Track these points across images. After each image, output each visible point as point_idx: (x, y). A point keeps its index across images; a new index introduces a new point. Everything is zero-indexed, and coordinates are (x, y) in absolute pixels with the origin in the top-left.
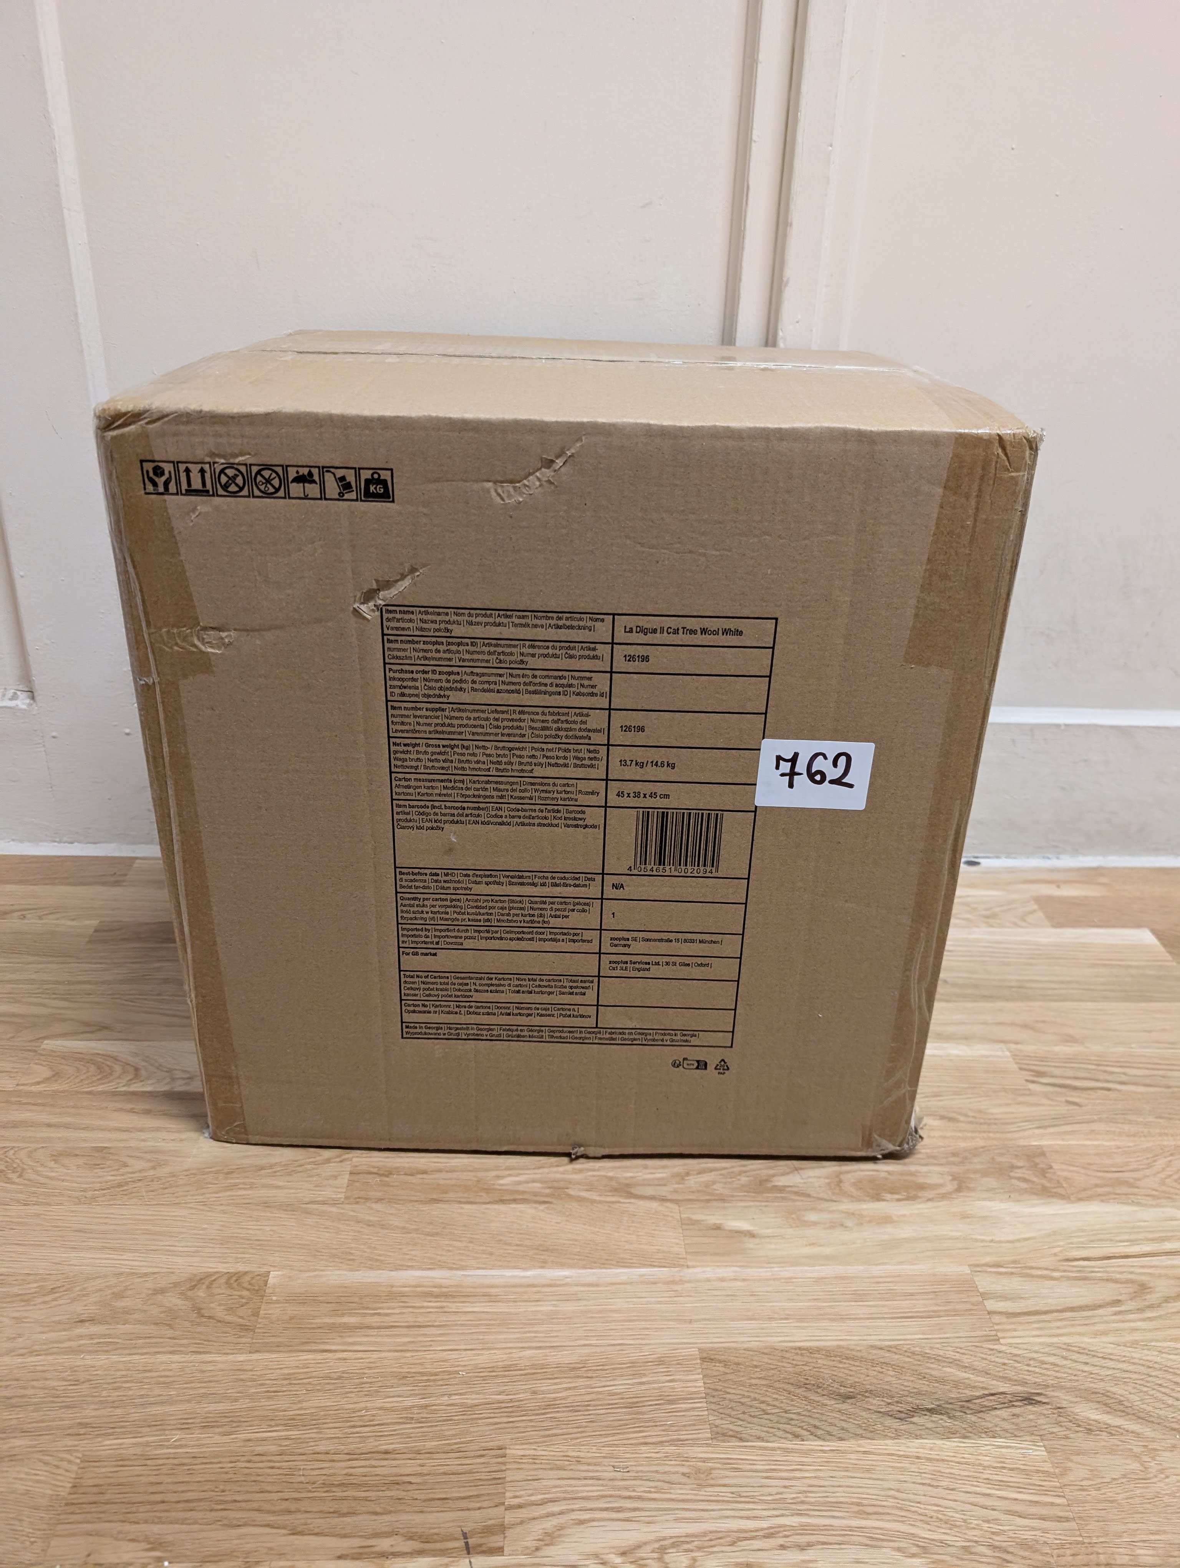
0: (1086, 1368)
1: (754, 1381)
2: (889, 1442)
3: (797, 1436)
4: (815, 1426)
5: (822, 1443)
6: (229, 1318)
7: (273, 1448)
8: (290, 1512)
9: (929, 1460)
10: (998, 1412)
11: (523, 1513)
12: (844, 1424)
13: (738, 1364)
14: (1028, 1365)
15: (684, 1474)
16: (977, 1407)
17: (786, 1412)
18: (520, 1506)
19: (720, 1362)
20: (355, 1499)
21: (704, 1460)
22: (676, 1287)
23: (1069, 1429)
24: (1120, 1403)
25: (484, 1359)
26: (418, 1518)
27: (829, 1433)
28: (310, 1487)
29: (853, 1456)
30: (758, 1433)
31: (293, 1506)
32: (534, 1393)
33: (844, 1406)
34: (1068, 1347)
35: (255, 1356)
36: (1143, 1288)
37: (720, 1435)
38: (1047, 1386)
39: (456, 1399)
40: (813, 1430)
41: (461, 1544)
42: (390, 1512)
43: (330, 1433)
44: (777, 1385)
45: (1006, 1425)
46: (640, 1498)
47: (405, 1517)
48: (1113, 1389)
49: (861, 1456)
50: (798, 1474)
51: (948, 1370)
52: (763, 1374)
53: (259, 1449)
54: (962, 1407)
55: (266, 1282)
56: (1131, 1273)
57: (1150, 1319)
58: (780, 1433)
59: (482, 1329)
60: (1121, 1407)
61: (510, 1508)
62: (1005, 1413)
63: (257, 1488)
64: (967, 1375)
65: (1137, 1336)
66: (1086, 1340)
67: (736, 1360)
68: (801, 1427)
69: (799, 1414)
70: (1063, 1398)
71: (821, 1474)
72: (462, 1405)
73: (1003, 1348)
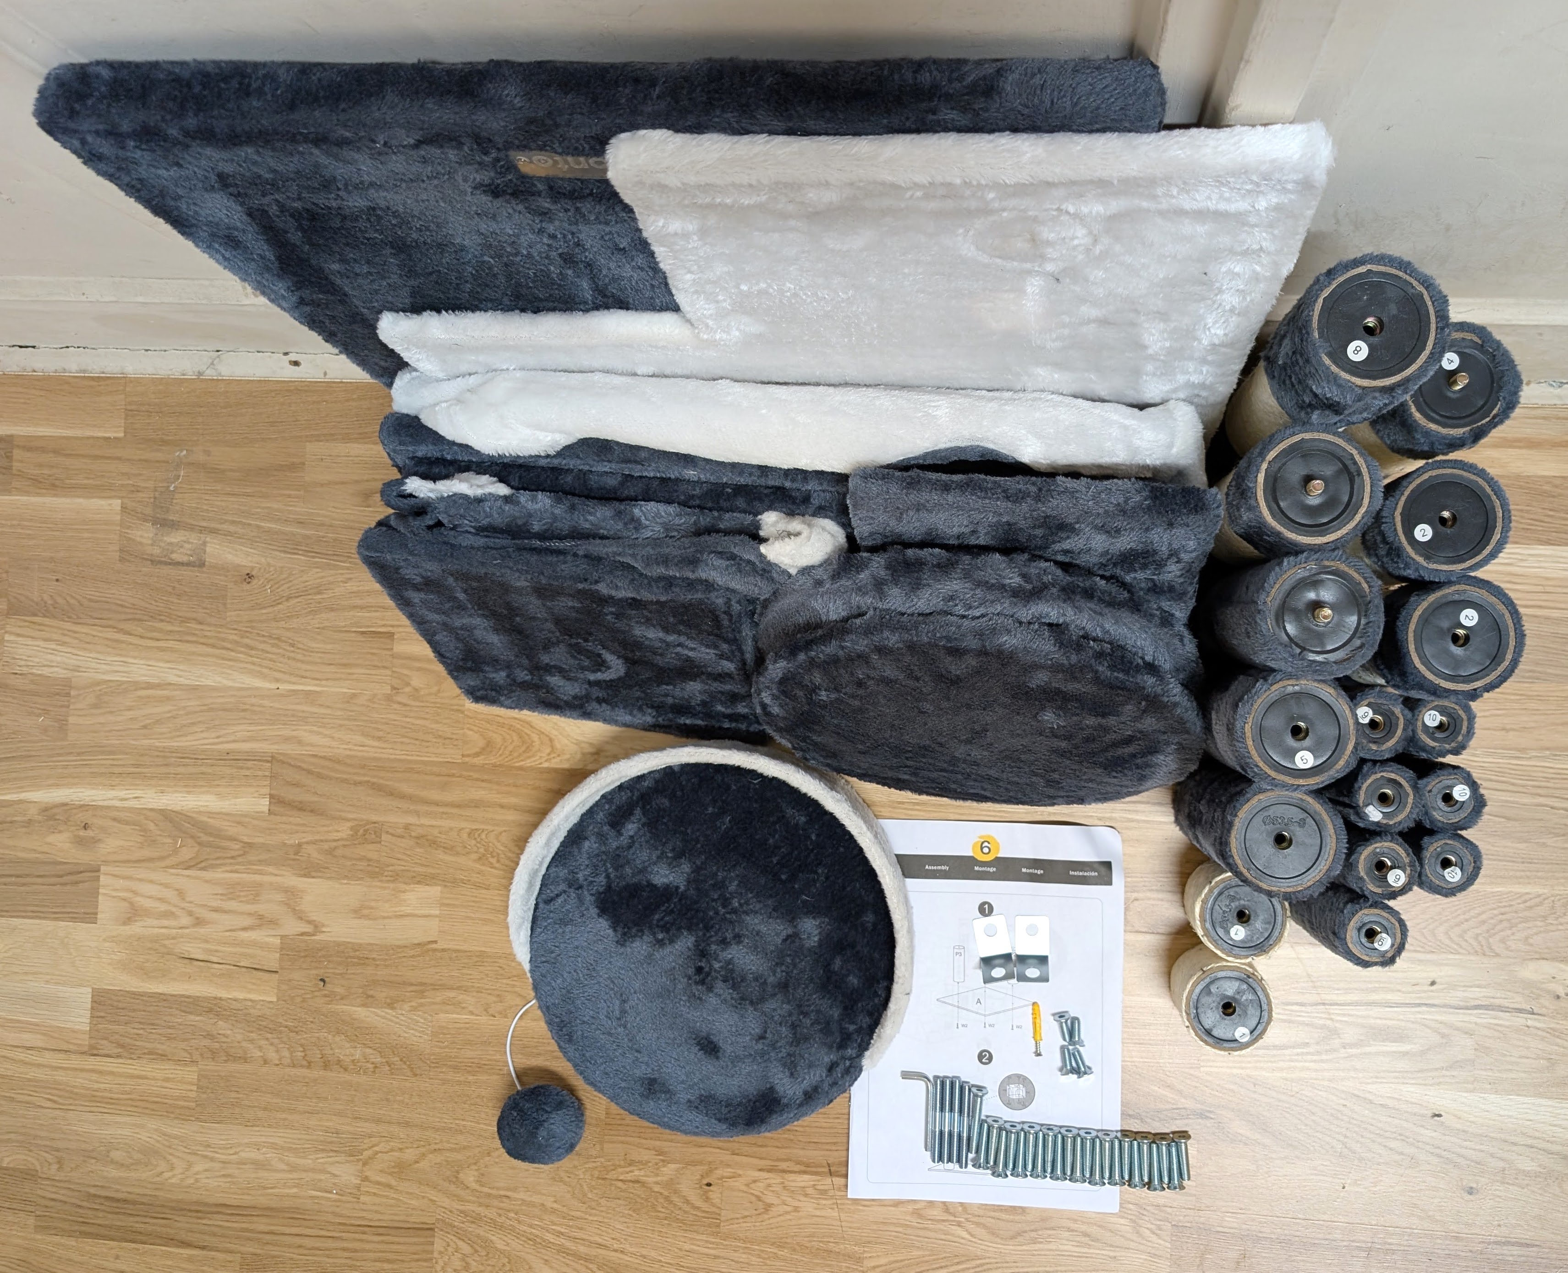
41: (826, 1170)
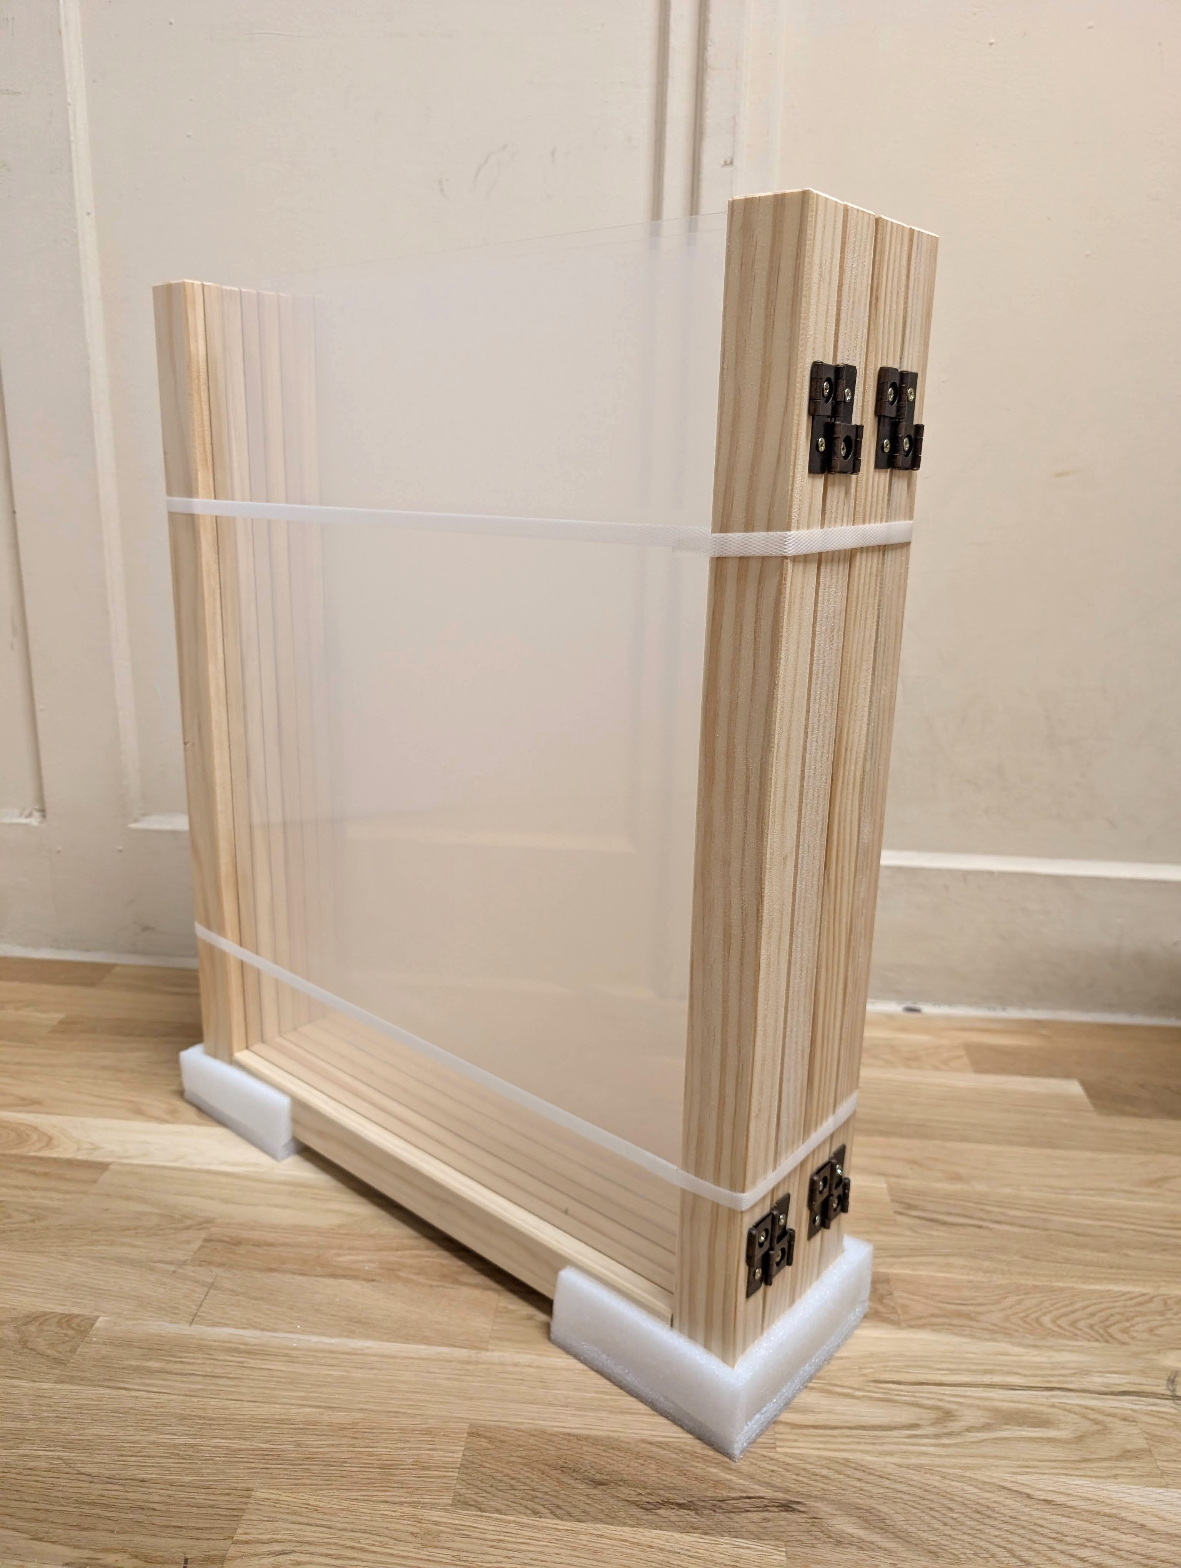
0: (858, 1484)
1: (512, 1459)
2: (626, 1529)
3: (536, 1513)
4: (558, 1507)
5: (559, 1522)
6: (49, 1352)
7: (44, 1465)
8: (37, 1521)
9: (662, 1550)
10: (749, 1515)
11: (245, 1549)
12: (587, 1508)
13: (503, 1442)
14: (797, 1475)
15: (412, 1533)
16: (729, 1508)
17: (534, 1490)
18: (247, 1542)
19: (486, 1437)
20: (100, 1517)
21: (436, 1523)
22: (470, 1367)
23: (818, 1539)
24: (883, 1520)
25: (264, 1411)
26: (149, 1541)
27: (569, 1514)
28: (63, 1502)
29: (584, 1537)
30: (499, 1506)
31: (41, 1516)
32: (299, 1445)
33: (595, 1491)
34: (846, 1462)
35: (59, 1386)
36: (948, 1415)
37: (460, 1503)
38: (810, 1496)
39: (224, 1443)
40: (554, 1509)
42: (126, 1532)
43: (99, 1459)
44: (535, 1465)
45: (752, 1528)
46: (362, 1550)
47: (138, 1538)
48: (880, 1507)
49: (594, 1538)
50: (523, 1547)
51: (713, 1470)
52: (524, 1453)
53: (31, 1464)
54: (714, 1506)
55: (93, 1324)
56: (941, 1400)
57: (944, 1446)
58: (521, 1509)
59: (272, 1385)
60: (882, 1525)
61: (237, 1542)
62: (756, 1516)
63: (16, 1497)
64: (729, 1477)
65: (924, 1460)
66: (868, 1458)
67: (502, 1438)
68: (543, 1505)
69: (546, 1493)
70: (824, 1508)
71: (546, 1550)
72: (228, 1448)
73: (777, 1456)
